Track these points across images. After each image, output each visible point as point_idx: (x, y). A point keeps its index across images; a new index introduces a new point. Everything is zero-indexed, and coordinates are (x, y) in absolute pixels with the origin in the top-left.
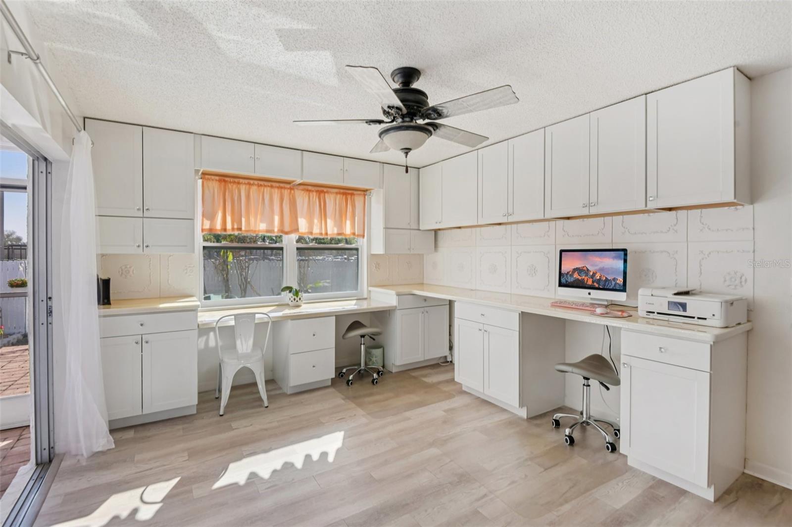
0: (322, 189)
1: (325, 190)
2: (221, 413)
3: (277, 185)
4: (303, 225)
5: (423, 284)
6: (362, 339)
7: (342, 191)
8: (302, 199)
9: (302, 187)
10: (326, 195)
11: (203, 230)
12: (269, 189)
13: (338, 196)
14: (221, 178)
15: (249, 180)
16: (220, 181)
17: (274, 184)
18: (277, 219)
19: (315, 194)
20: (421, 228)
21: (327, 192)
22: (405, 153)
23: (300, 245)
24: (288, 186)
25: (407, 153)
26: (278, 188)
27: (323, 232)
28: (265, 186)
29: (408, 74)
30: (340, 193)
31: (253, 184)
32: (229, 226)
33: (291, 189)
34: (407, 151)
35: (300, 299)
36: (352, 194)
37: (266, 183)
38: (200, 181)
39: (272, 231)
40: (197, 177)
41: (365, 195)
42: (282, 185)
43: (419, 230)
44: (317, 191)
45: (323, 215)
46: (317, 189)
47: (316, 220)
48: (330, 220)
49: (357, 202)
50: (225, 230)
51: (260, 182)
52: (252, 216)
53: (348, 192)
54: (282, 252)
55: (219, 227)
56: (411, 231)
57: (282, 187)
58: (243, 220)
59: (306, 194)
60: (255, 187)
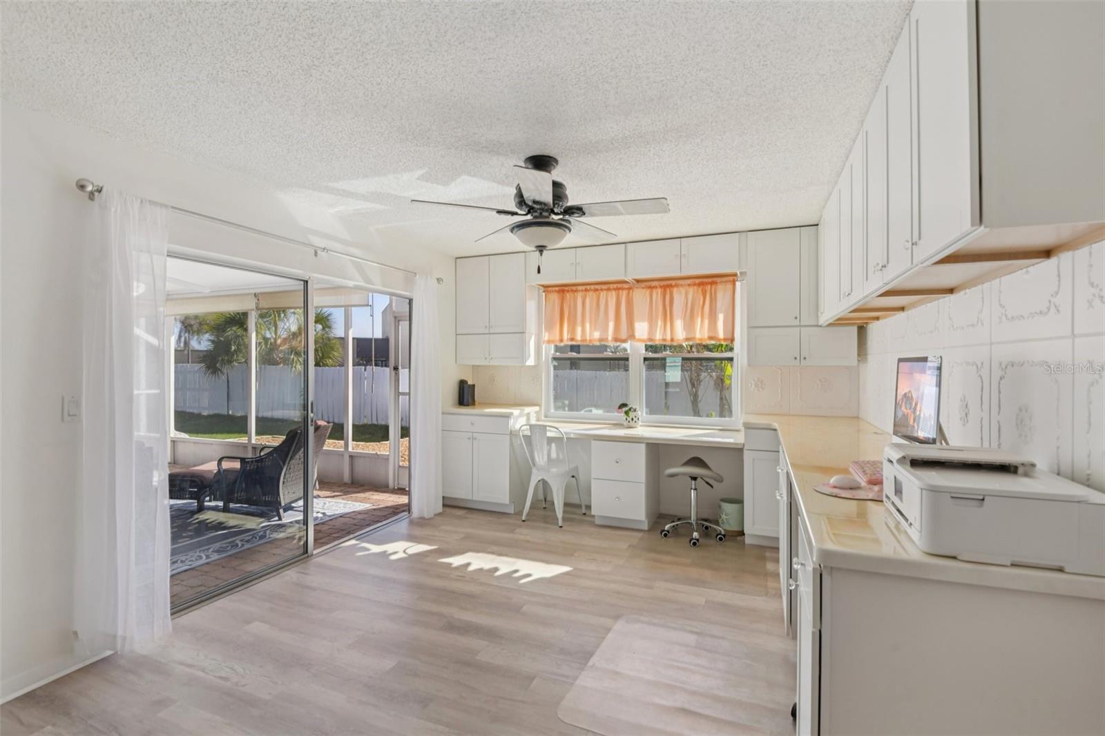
0: (668, 283)
1: (673, 283)
2: (523, 519)
3: (615, 286)
4: (642, 329)
6: (693, 482)
7: (697, 281)
8: (640, 296)
9: (643, 285)
10: (675, 290)
12: (605, 292)
13: (691, 290)
14: (560, 288)
15: (589, 287)
16: (558, 292)
17: (611, 286)
18: (611, 325)
19: (659, 290)
20: (821, 322)
21: (676, 286)
23: (651, 355)
24: (626, 286)
26: (615, 289)
27: (669, 337)
28: (602, 290)
30: (695, 284)
31: (591, 290)
32: (565, 336)
33: (630, 289)
35: (632, 419)
36: (712, 283)
37: (604, 287)
38: (544, 294)
39: (607, 340)
41: (734, 282)
42: (620, 286)
44: (661, 287)
45: (668, 315)
46: (662, 283)
47: (660, 323)
48: (679, 324)
49: (722, 293)
50: (561, 341)
51: (597, 287)
52: (588, 326)
53: (707, 282)
54: (627, 362)
55: (557, 337)
56: (802, 329)
57: (620, 289)
58: (579, 330)
59: (648, 292)
60: (591, 293)
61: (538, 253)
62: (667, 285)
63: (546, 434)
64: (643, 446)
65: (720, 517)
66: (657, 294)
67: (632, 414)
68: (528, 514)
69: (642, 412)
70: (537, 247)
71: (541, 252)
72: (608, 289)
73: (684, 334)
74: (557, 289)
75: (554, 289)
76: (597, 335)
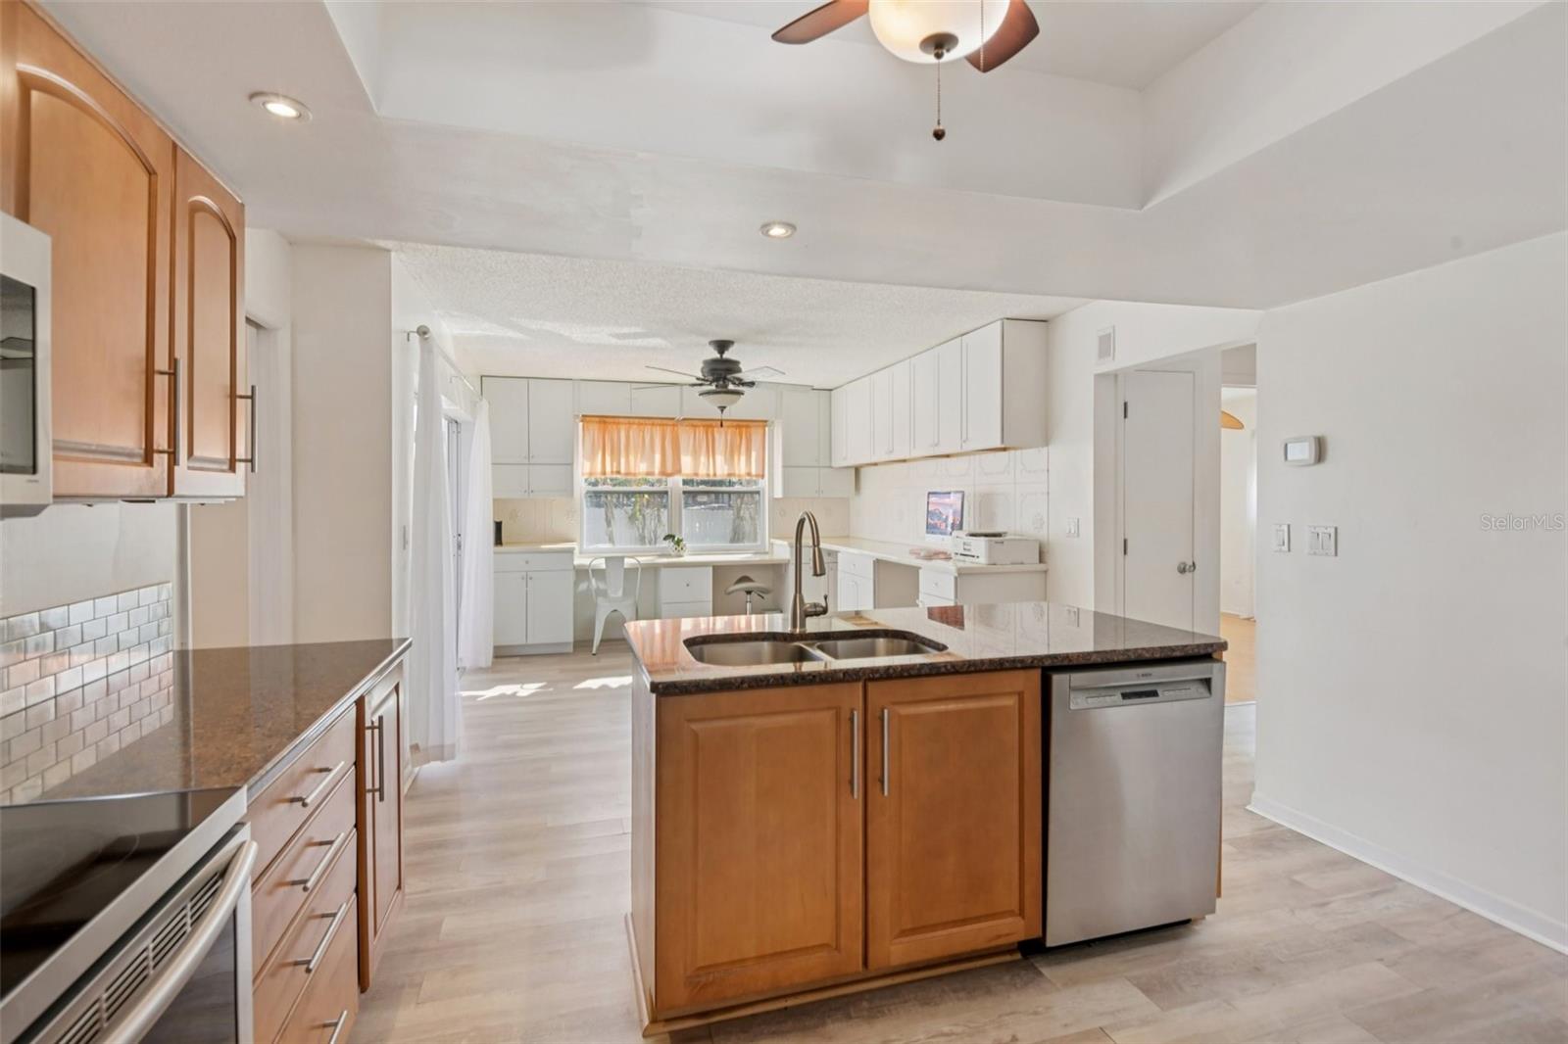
3: (659, 421)
4: (687, 463)
5: (848, 537)
6: (749, 596)
7: (735, 423)
8: (686, 436)
9: (686, 422)
10: (716, 430)
11: (583, 474)
12: (649, 427)
13: (730, 430)
14: (601, 419)
15: (630, 420)
16: (600, 422)
17: (656, 421)
18: (658, 457)
19: (701, 428)
20: (834, 465)
21: (717, 426)
22: (720, 407)
23: (689, 488)
24: (671, 422)
25: (722, 411)
26: (660, 425)
27: (711, 472)
28: (644, 424)
29: (722, 346)
30: (733, 426)
31: (634, 423)
32: (608, 469)
33: (674, 425)
34: (722, 408)
35: (682, 548)
36: (747, 427)
37: (647, 421)
38: (581, 424)
39: (652, 474)
40: (577, 420)
41: (764, 426)
42: (665, 422)
43: (831, 467)
44: (704, 426)
45: (711, 451)
46: (704, 423)
47: (703, 459)
48: (719, 459)
50: (604, 473)
51: (641, 421)
52: (632, 458)
54: (665, 497)
55: (599, 469)
57: (664, 425)
58: (623, 460)
59: (691, 430)
60: (635, 426)
62: (708, 424)
63: (621, 565)
66: (701, 432)
67: (682, 544)
68: (598, 649)
69: (691, 542)
72: (653, 424)
73: (726, 468)
74: (596, 419)
75: (593, 419)
76: (643, 467)
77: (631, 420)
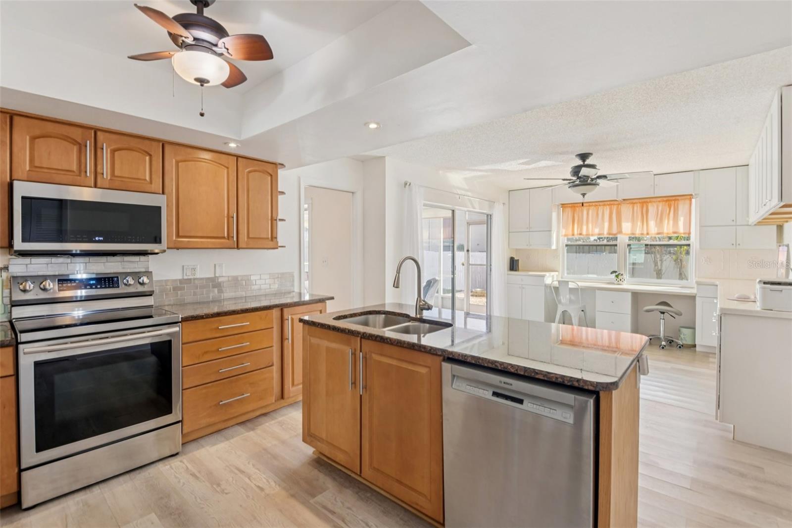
0: (645, 200)
1: (648, 200)
3: (609, 203)
4: (627, 227)
6: (662, 315)
7: (665, 199)
8: (626, 210)
9: (628, 202)
10: (650, 205)
12: (602, 207)
13: (661, 204)
14: (572, 205)
16: (572, 207)
17: (606, 203)
18: (606, 225)
19: (639, 205)
21: (650, 202)
24: (616, 203)
26: (608, 205)
27: (645, 232)
28: (600, 205)
29: (584, 157)
30: (664, 201)
31: (592, 205)
32: (576, 232)
33: (618, 204)
35: (621, 280)
36: (675, 201)
37: (601, 204)
38: (562, 209)
39: (603, 234)
40: (559, 206)
41: (691, 198)
42: (612, 203)
43: (749, 226)
44: (640, 203)
45: (645, 217)
46: (640, 201)
47: (639, 223)
48: (652, 223)
49: (682, 207)
50: (573, 235)
51: (596, 204)
52: (590, 226)
53: (672, 201)
54: (616, 247)
55: (571, 233)
56: (737, 227)
57: (612, 205)
58: (585, 228)
59: (631, 206)
60: (593, 207)
61: (582, 196)
62: (644, 202)
63: (568, 286)
64: (630, 294)
65: (680, 336)
66: (637, 208)
67: (620, 277)
69: (627, 276)
70: (582, 194)
71: (584, 196)
72: (604, 205)
73: (656, 229)
74: (570, 205)
75: (568, 205)
76: (597, 231)
77: (591, 204)
